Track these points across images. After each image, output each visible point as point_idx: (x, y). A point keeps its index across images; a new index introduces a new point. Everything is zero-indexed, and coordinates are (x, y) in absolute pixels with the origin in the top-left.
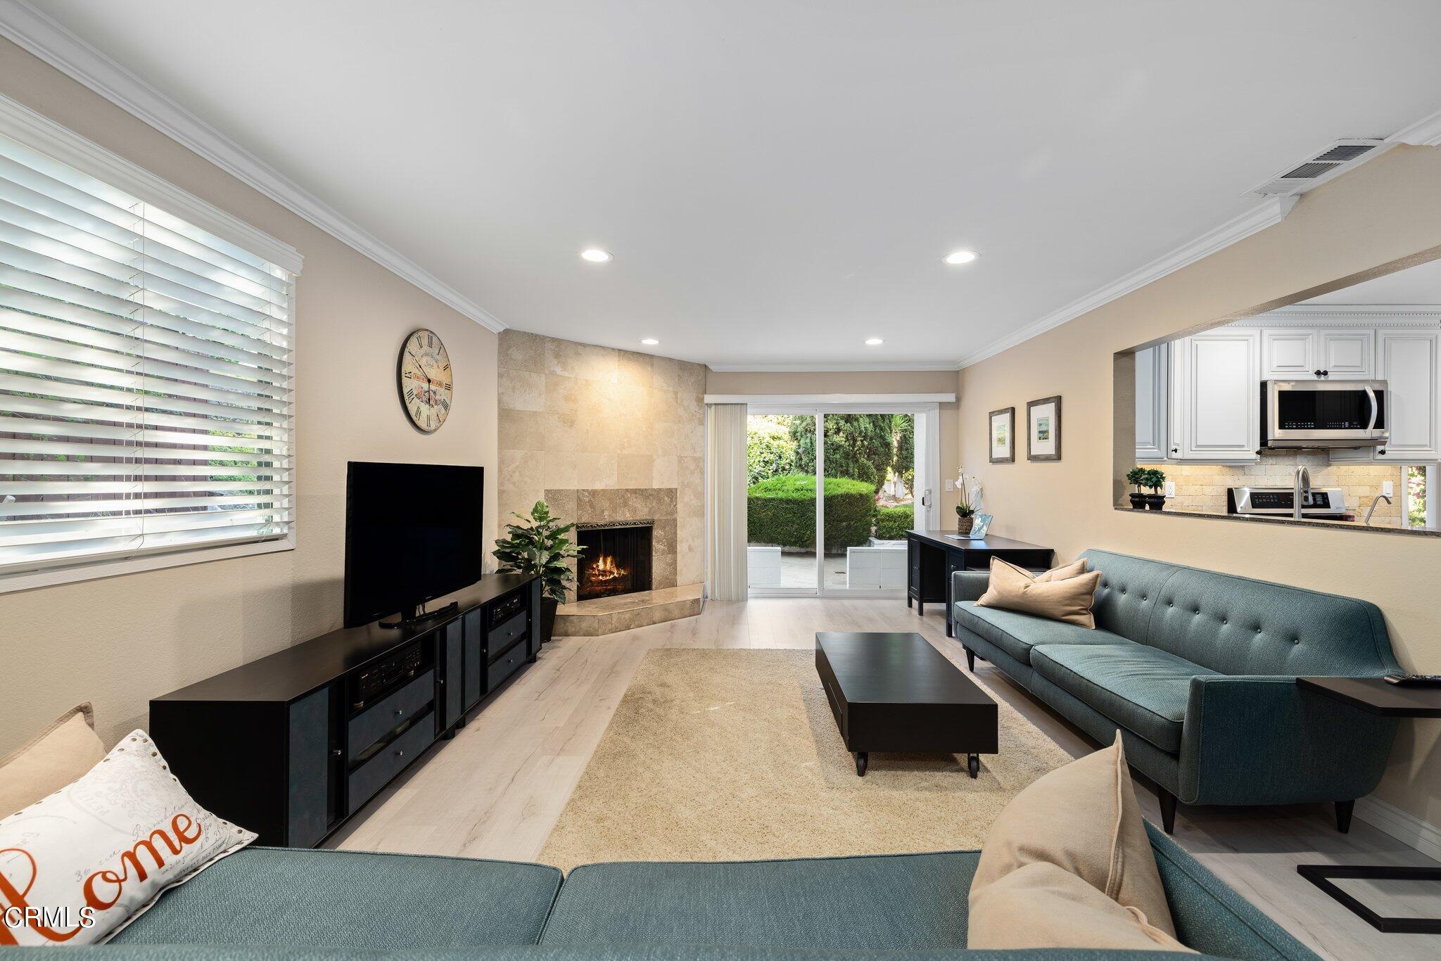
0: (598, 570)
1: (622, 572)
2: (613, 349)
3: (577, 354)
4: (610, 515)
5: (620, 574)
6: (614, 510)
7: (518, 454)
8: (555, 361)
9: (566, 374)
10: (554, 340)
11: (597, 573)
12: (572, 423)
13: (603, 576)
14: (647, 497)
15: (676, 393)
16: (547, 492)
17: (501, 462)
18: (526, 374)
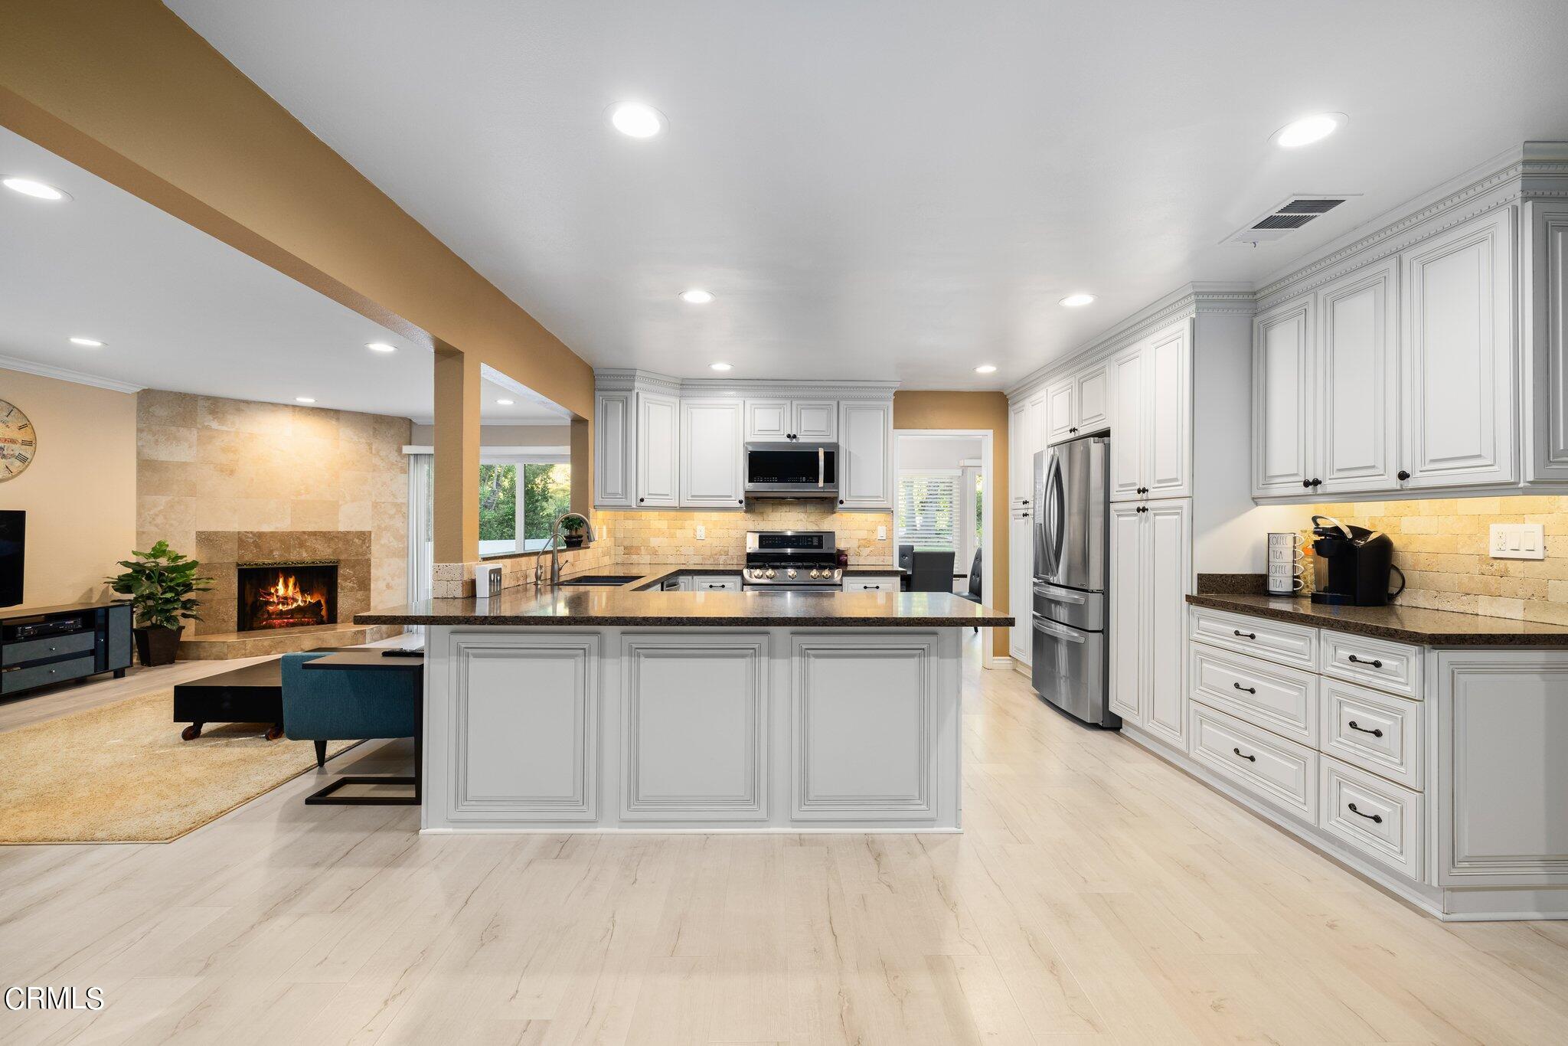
0: (277, 596)
1: (309, 599)
2: (286, 406)
3: (239, 410)
4: (281, 556)
5: (305, 602)
6: (288, 549)
7: (162, 500)
8: (210, 417)
9: (224, 428)
10: (208, 398)
11: (275, 600)
12: (232, 472)
13: (283, 604)
14: (332, 539)
15: (370, 445)
16: (199, 534)
17: (141, 507)
18: (173, 429)
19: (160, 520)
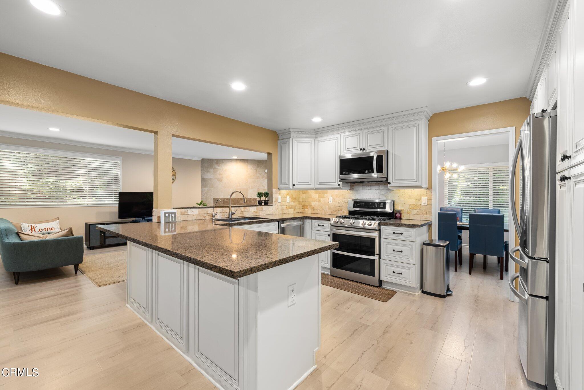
2: (234, 160)
3: (223, 162)
7: (206, 189)
8: (216, 165)
9: (219, 168)
10: (216, 160)
12: (221, 181)
15: (257, 170)
16: (214, 199)
17: (202, 191)
18: (208, 169)
19: (206, 195)
